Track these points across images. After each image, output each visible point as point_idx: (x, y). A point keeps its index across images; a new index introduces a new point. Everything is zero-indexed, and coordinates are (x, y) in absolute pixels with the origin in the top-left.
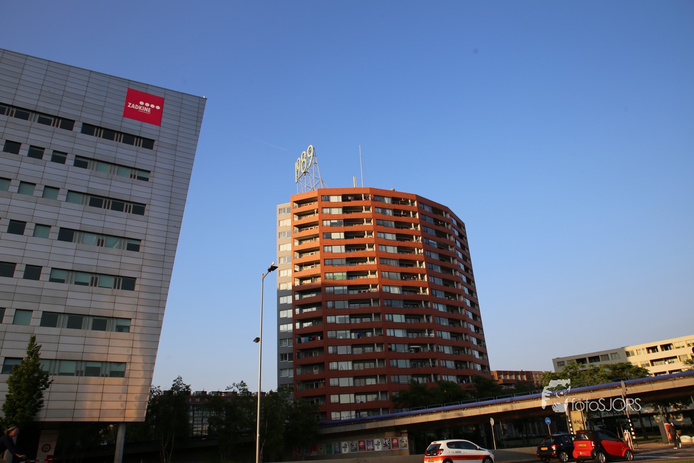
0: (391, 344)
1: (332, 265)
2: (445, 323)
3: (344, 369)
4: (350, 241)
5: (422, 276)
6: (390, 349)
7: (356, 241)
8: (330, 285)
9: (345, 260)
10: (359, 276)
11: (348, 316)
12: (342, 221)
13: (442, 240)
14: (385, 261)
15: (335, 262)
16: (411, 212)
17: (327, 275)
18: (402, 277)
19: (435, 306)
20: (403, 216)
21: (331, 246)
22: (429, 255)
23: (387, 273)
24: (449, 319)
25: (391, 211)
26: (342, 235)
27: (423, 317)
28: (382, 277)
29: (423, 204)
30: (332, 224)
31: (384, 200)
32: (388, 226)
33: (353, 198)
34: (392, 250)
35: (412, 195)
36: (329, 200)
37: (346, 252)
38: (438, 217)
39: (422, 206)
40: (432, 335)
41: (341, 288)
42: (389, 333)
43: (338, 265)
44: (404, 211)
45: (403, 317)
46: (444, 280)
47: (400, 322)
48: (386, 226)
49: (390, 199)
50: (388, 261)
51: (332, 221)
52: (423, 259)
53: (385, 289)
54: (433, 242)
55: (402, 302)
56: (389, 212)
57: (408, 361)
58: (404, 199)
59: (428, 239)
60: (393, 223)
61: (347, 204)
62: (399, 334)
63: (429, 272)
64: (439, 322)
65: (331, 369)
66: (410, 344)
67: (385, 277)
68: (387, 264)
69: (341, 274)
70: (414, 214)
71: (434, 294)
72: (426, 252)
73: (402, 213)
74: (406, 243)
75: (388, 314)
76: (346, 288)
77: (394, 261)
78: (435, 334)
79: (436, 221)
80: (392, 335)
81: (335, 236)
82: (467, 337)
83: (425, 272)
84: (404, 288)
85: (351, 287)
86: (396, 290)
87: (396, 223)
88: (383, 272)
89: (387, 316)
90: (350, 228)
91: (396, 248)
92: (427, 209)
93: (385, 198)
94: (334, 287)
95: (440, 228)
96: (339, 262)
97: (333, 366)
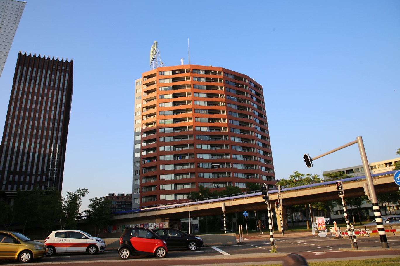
0: (199, 163)
1: (164, 115)
2: (240, 149)
3: (169, 179)
4: (176, 100)
5: (224, 120)
6: (199, 167)
7: (180, 99)
8: (162, 128)
9: (172, 111)
10: (182, 121)
11: (173, 146)
12: (172, 87)
13: (241, 96)
14: (198, 111)
15: (166, 113)
16: (218, 79)
17: (161, 121)
18: (209, 121)
19: (232, 139)
20: (212, 82)
21: (164, 103)
22: (230, 106)
23: (199, 119)
24: (243, 147)
25: (204, 79)
26: (171, 96)
27: (223, 146)
28: (195, 121)
29: (228, 74)
30: (165, 89)
31: (200, 73)
32: (201, 89)
33: (179, 72)
34: (203, 104)
35: (219, 68)
36: (164, 75)
37: (173, 106)
38: (239, 82)
39: (227, 75)
40: (229, 157)
41: (169, 129)
42: (199, 156)
43: (167, 115)
44: (213, 79)
45: (209, 146)
46: (240, 122)
47: (207, 149)
48: (200, 89)
49: (204, 72)
50: (200, 111)
51: (165, 87)
52: (225, 109)
53: (197, 129)
54: (233, 98)
55: (208, 137)
56: (203, 80)
57: (211, 174)
58: (213, 71)
59: (230, 96)
60: (205, 87)
61: (175, 76)
62: (206, 157)
63: (230, 117)
64: (234, 149)
65: (161, 179)
66: (212, 163)
67: (198, 121)
68: (200, 113)
69: (169, 120)
70: (221, 80)
71: (232, 131)
72: (228, 105)
73: (212, 80)
74: (214, 99)
75: (199, 144)
76: (172, 129)
77: (205, 111)
78: (231, 156)
79: (237, 84)
80: (201, 157)
81: (166, 97)
82: (256, 158)
83: (226, 117)
84: (211, 128)
85: (175, 128)
86: (205, 129)
87: (207, 86)
88: (197, 118)
89: (197, 146)
90: (176, 91)
91: (206, 102)
92: (231, 77)
93: (201, 71)
94: (164, 128)
95: (240, 89)
96: (168, 113)
97: (162, 177)
